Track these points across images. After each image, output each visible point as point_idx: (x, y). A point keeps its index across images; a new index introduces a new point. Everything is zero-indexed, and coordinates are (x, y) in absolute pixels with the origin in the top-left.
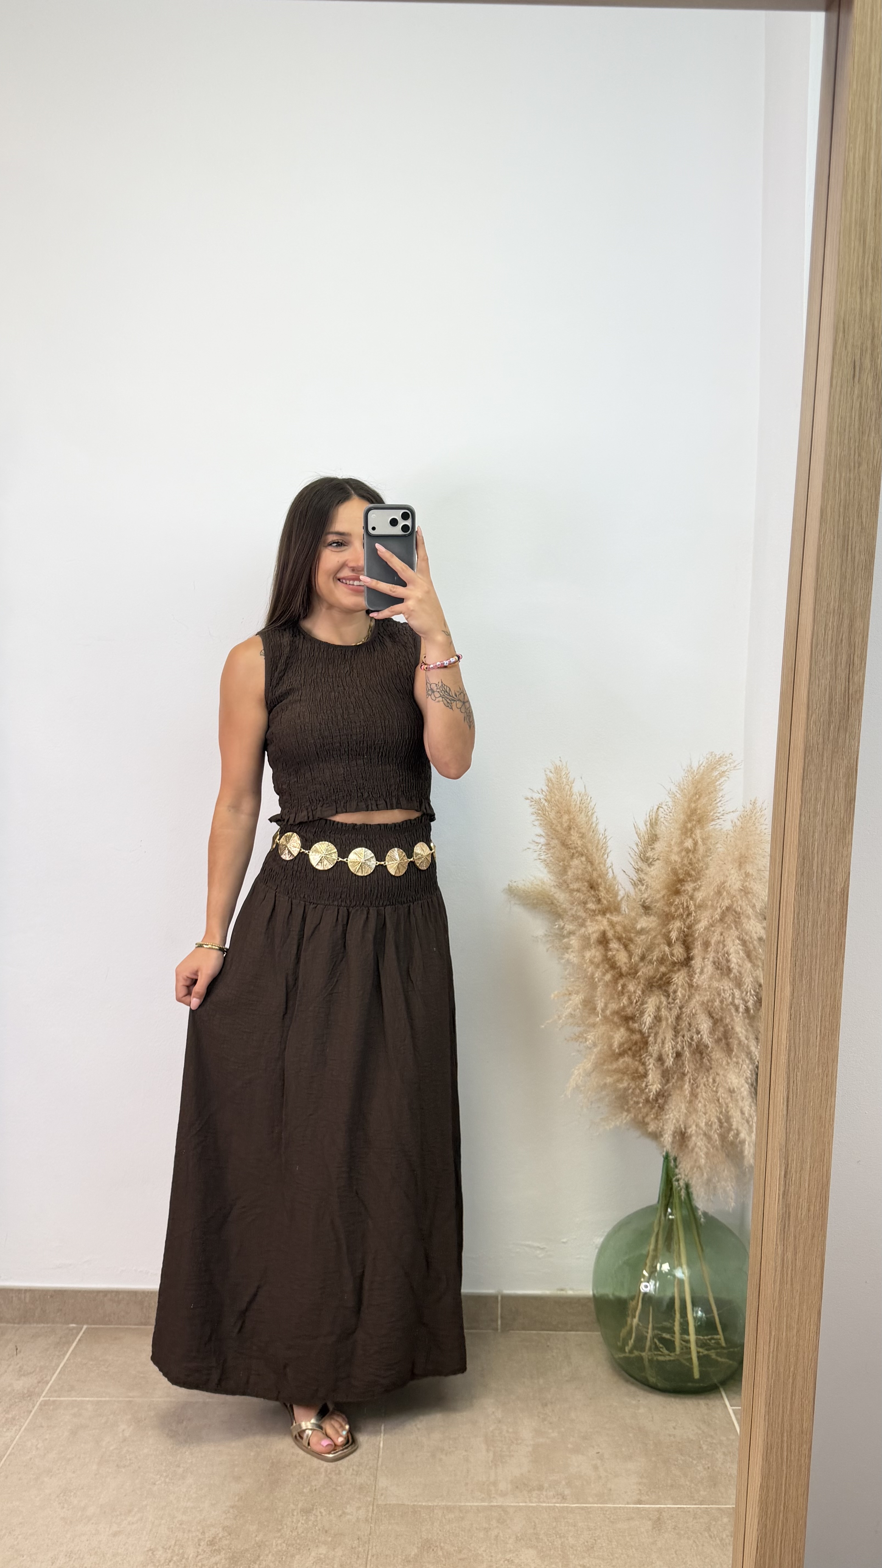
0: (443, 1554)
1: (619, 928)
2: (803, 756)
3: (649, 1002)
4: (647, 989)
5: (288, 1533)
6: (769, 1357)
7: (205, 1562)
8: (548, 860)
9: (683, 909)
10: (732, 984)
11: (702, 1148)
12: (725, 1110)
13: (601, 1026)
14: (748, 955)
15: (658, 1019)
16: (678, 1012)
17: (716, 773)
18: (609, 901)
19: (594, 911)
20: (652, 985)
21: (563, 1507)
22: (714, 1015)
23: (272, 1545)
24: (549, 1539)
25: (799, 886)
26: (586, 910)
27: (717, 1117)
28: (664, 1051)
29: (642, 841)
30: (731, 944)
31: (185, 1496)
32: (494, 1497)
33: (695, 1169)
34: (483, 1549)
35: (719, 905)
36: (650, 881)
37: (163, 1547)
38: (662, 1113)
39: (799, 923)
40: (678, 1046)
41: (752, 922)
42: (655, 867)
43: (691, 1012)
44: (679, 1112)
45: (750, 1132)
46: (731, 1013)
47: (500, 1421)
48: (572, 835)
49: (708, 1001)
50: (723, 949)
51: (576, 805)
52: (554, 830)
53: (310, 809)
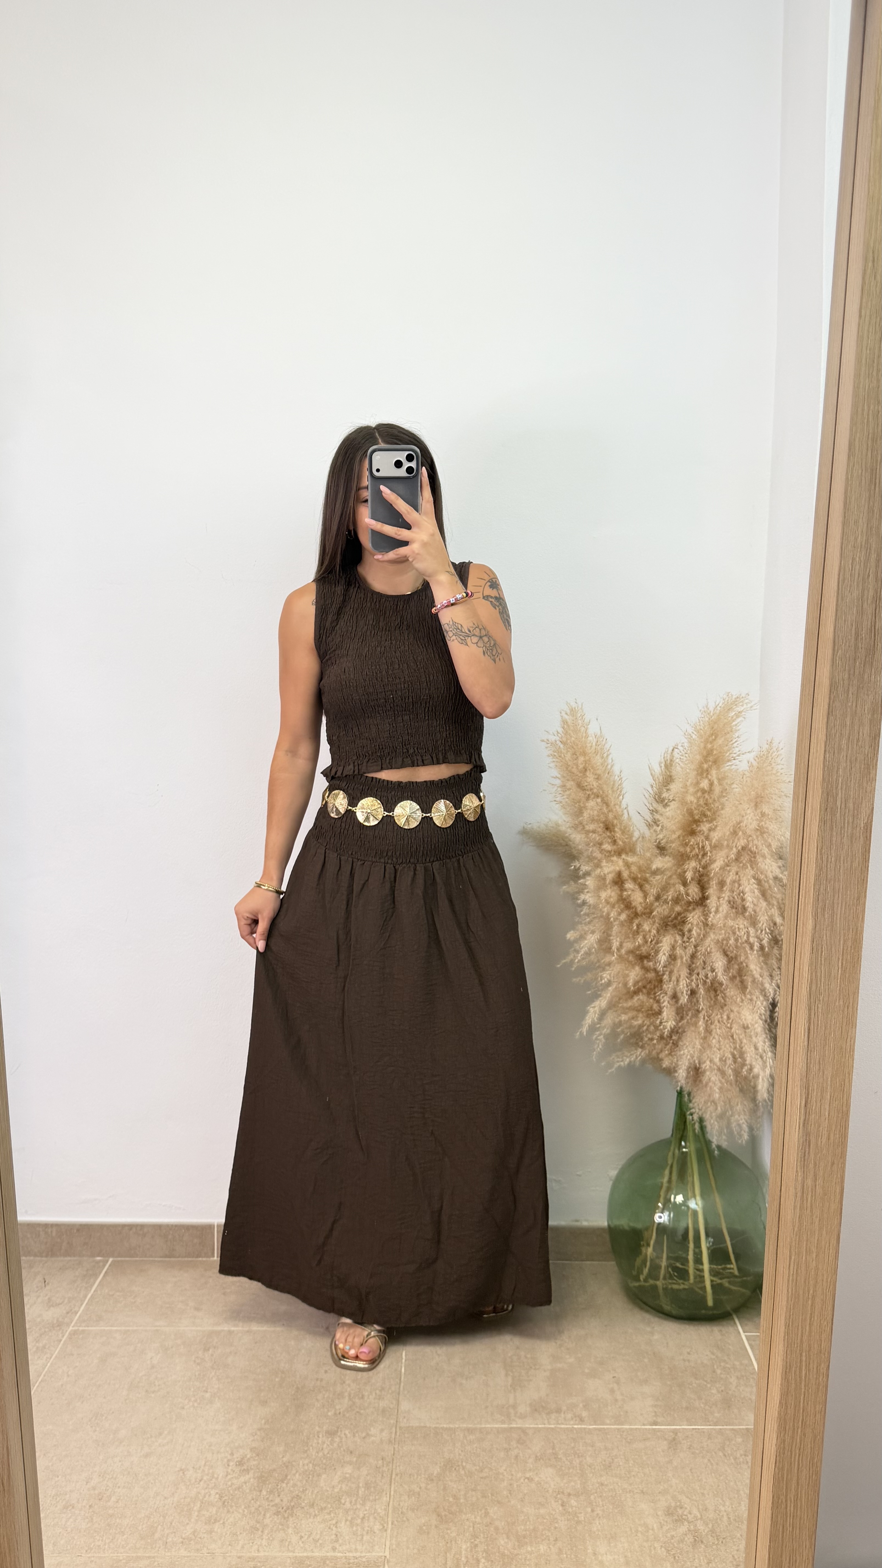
0: (465, 1473)
1: (634, 869)
2: (828, 693)
3: (664, 941)
4: (662, 928)
5: (314, 1454)
6: (788, 1281)
7: (235, 1481)
8: (563, 801)
9: (699, 849)
10: (747, 923)
11: (716, 1083)
12: (739, 1046)
13: (616, 965)
14: (764, 894)
15: (673, 957)
16: (692, 951)
17: (732, 714)
18: (624, 842)
19: (610, 852)
20: (667, 925)
21: (581, 1429)
22: (729, 953)
23: (299, 1465)
24: (568, 1458)
25: (823, 822)
26: (602, 851)
27: (731, 1052)
28: (679, 988)
29: (657, 782)
30: (746, 883)
31: (213, 1420)
32: (513, 1420)
33: (709, 1104)
34: (504, 1468)
35: (734, 844)
36: (665, 822)
37: (193, 1468)
38: (676, 1049)
39: (822, 858)
40: (693, 983)
41: (768, 861)
42: (670, 808)
43: (706, 950)
44: (694, 1048)
45: (764, 1067)
46: (746, 951)
47: (518, 1348)
48: (587, 776)
49: (723, 939)
50: (738, 888)
51: (591, 747)
52: (570, 771)
53: (356, 763)
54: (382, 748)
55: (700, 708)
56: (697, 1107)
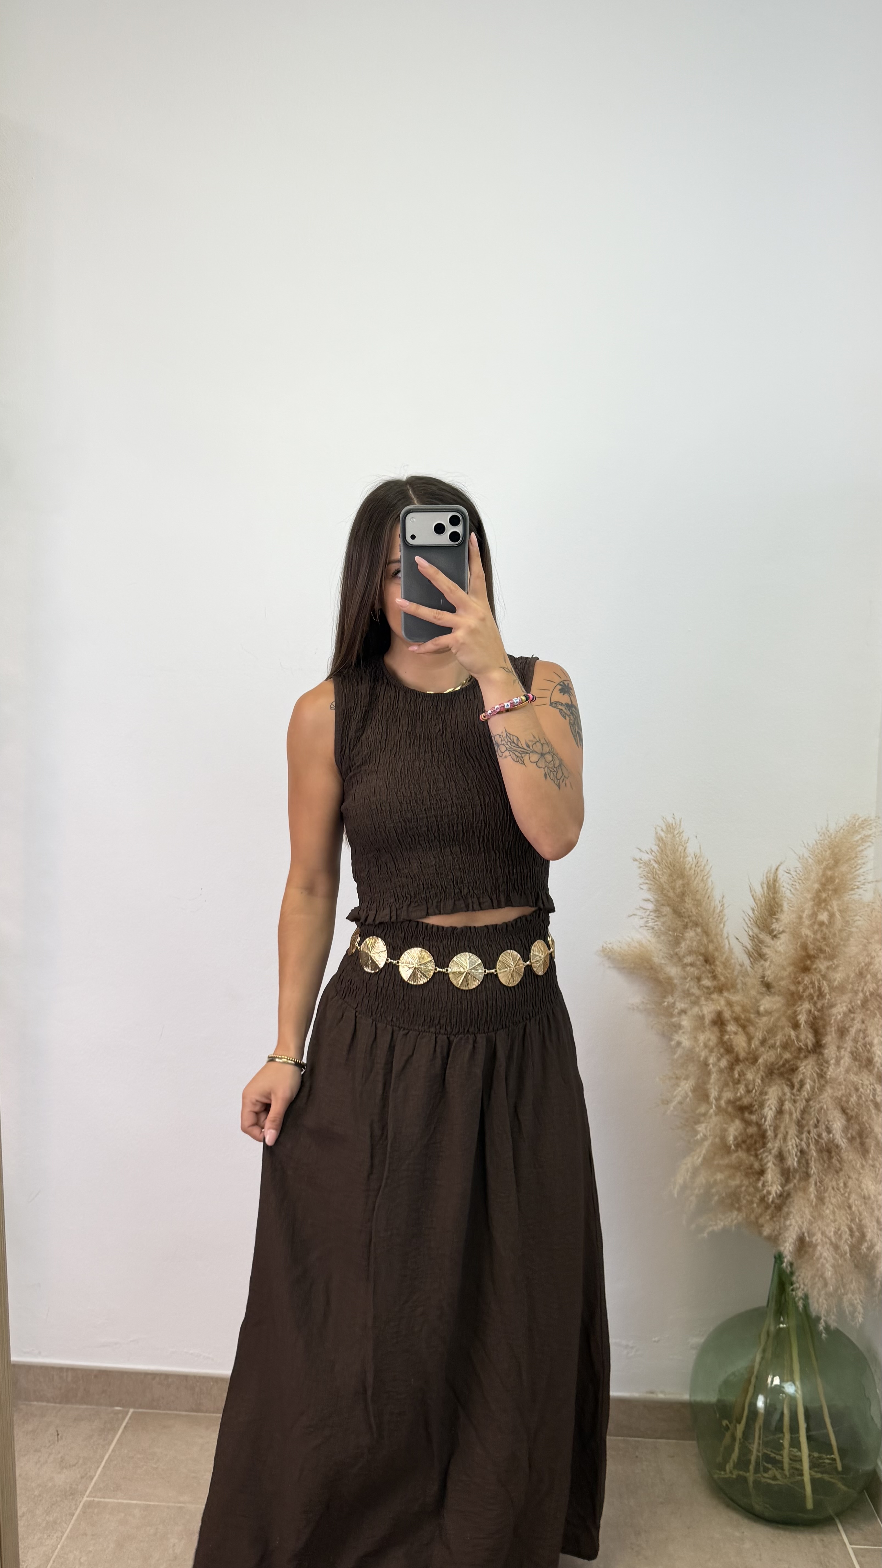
1: (737, 1009)
3: (770, 1093)
4: (768, 1078)
8: (657, 927)
9: (814, 989)
11: (828, 1259)
13: (714, 1117)
15: (780, 1112)
16: (803, 1106)
17: (858, 837)
18: (726, 978)
19: (708, 988)
20: (773, 1073)
22: (848, 1111)
26: (700, 987)
27: (848, 1225)
28: (785, 1148)
29: (759, 905)
33: (817, 1279)
35: (860, 989)
36: (773, 955)
38: (779, 1216)
40: (803, 1143)
42: (781, 941)
43: (821, 1107)
44: (802, 1217)
46: (869, 1110)
48: (685, 902)
49: (843, 1095)
50: (864, 1039)
51: (690, 869)
52: (666, 895)
53: (393, 907)
54: (428, 888)
55: (819, 830)
56: (801, 1282)
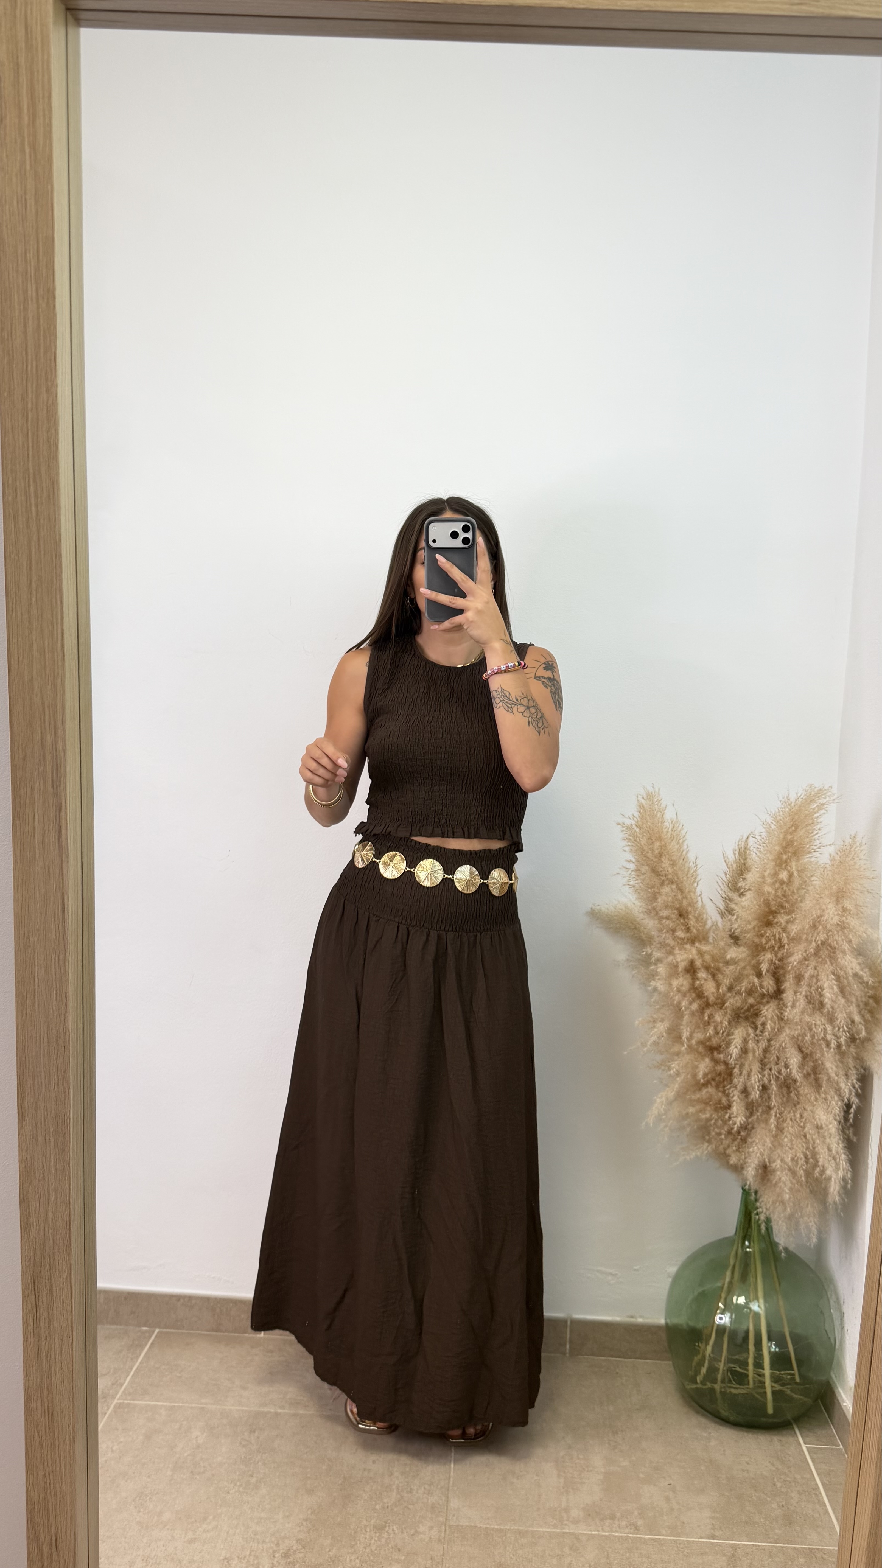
1: (707, 958)
3: (736, 1034)
4: (734, 1020)
5: (361, 1549)
8: (637, 885)
9: (775, 941)
10: (824, 1019)
11: (786, 1183)
12: (812, 1146)
13: (685, 1055)
14: (842, 990)
15: (745, 1050)
16: (765, 1045)
17: (814, 806)
18: (698, 930)
19: (682, 939)
20: (739, 1016)
21: (636, 1538)
22: (804, 1049)
26: (675, 938)
27: (803, 1152)
28: (749, 1083)
29: (731, 869)
30: (825, 979)
31: (259, 1506)
32: (566, 1525)
33: (777, 1204)
35: (814, 939)
36: (740, 911)
37: (238, 1557)
38: (743, 1146)
40: (765, 1079)
41: (848, 957)
42: (747, 898)
43: (781, 1045)
44: (764, 1145)
45: (837, 1168)
46: (822, 1048)
47: (570, 1447)
48: (662, 862)
49: (799, 1035)
50: (816, 984)
51: (667, 832)
52: (645, 856)
55: (781, 799)
56: (764, 1207)
